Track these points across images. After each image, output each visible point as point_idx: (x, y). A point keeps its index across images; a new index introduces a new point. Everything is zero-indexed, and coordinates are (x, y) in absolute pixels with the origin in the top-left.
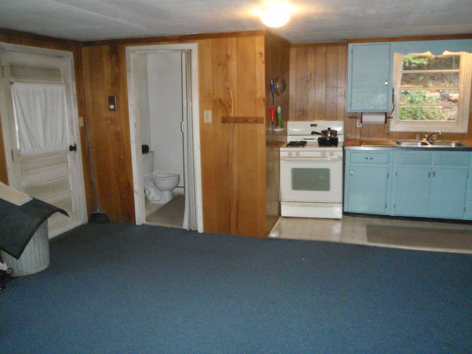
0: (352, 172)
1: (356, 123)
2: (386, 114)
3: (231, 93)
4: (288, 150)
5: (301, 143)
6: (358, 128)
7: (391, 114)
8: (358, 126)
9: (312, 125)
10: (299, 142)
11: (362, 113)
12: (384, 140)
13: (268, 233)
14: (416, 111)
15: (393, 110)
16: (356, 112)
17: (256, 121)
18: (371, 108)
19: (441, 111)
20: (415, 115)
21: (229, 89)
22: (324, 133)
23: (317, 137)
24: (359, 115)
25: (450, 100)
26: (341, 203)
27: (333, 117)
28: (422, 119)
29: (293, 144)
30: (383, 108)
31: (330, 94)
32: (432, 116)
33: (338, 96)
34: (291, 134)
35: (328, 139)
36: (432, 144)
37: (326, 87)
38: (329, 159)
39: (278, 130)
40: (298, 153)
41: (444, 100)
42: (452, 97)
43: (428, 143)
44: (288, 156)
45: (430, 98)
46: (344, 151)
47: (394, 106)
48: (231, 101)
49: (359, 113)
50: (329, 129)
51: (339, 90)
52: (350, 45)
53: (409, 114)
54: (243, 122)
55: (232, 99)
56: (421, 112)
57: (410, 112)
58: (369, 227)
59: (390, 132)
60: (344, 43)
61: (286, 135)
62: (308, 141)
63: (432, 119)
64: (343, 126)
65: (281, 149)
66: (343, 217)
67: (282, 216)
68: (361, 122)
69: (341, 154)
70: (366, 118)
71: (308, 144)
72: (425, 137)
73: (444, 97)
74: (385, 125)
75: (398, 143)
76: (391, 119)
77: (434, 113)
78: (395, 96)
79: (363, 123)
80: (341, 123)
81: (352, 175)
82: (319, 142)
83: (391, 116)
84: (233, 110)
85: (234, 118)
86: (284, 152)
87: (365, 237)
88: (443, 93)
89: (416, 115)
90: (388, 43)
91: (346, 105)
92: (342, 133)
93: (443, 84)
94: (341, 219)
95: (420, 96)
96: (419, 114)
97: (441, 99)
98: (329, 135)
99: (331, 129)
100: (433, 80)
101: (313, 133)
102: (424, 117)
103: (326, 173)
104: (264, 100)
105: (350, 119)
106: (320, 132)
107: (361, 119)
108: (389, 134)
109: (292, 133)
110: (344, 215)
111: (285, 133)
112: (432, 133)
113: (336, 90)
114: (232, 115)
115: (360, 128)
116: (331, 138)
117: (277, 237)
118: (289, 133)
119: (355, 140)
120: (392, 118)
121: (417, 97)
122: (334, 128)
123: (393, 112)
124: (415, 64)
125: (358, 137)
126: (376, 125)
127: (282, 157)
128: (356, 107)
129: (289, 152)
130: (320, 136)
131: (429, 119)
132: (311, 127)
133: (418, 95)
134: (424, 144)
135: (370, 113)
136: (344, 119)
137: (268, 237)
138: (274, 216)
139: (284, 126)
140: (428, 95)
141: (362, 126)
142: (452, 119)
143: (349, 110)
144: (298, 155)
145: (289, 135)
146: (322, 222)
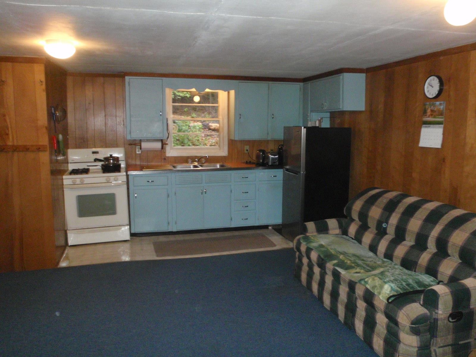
0: (136, 195)
1: (135, 150)
2: (162, 141)
3: (8, 121)
4: (72, 178)
5: (84, 170)
6: (137, 154)
7: (167, 141)
8: (137, 153)
9: (94, 153)
10: (81, 169)
11: (141, 141)
12: (161, 164)
13: (58, 263)
14: (183, 139)
15: (168, 138)
16: (135, 140)
17: (39, 149)
18: (149, 136)
19: (204, 138)
20: (182, 143)
21: (4, 115)
22: (107, 159)
23: (100, 164)
24: (137, 142)
25: (210, 129)
26: (128, 225)
27: (114, 145)
28: (189, 145)
29: (75, 172)
30: (159, 136)
31: (110, 122)
32: (197, 143)
33: (117, 124)
34: (73, 162)
35: (111, 165)
36: (201, 166)
37: (105, 116)
38: (113, 185)
39: (60, 158)
40: (83, 180)
41: (205, 128)
42: (212, 126)
43: (199, 166)
44: (72, 184)
45: (194, 127)
46: (127, 176)
47: (169, 134)
48: (8, 129)
49: (138, 140)
50: (111, 155)
51: (118, 119)
52: (127, 78)
53: (178, 142)
54: (23, 151)
55: (9, 126)
56: (187, 140)
57: (178, 140)
58: (155, 244)
59: (167, 157)
60: (121, 75)
61: (68, 163)
62: (90, 168)
63: (197, 145)
64: (124, 153)
65: (64, 177)
66: (131, 239)
67: (70, 244)
68: (141, 149)
69: (124, 179)
70: (144, 145)
71: (91, 171)
72: (196, 161)
73: (205, 126)
74: (161, 150)
75: (174, 167)
76: (167, 146)
77: (198, 140)
78: (169, 125)
79: (142, 150)
80: (122, 150)
81: (136, 198)
82: (102, 169)
83: (167, 143)
84: (11, 137)
85: (13, 146)
86: (67, 180)
87: (154, 253)
88: (204, 123)
89: (184, 143)
90: (161, 78)
91: (125, 133)
92: (124, 159)
93: (203, 115)
94: (129, 240)
95: (186, 125)
96: (186, 141)
97: (203, 128)
98: (111, 161)
99: (113, 156)
100: (195, 111)
101: (96, 160)
102: (191, 145)
103: (112, 197)
104: (46, 128)
105: (130, 146)
106: (103, 159)
107: (141, 146)
108: (166, 159)
109: (74, 160)
110: (132, 236)
111: (66, 162)
112: (200, 157)
113: (115, 118)
114: (10, 143)
115: (140, 154)
116: (113, 164)
117: (68, 266)
118: (70, 161)
119: (136, 165)
120: (167, 144)
121: (183, 126)
122: (115, 155)
123: (168, 139)
124: (179, 96)
125: (138, 163)
126: (154, 151)
127: (65, 185)
128: (135, 135)
129: (73, 179)
130: (103, 163)
131: (195, 146)
132: (93, 154)
133: (184, 124)
134: (195, 166)
135: (148, 140)
136: (124, 146)
137: (59, 267)
138: (61, 246)
139: (65, 154)
140: (192, 124)
141: (141, 152)
142: (213, 146)
143: (129, 138)
144: (83, 182)
145: (71, 163)
146: (111, 245)
